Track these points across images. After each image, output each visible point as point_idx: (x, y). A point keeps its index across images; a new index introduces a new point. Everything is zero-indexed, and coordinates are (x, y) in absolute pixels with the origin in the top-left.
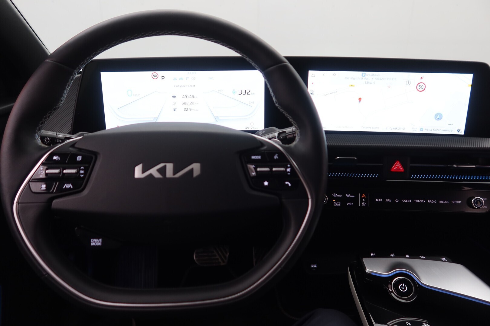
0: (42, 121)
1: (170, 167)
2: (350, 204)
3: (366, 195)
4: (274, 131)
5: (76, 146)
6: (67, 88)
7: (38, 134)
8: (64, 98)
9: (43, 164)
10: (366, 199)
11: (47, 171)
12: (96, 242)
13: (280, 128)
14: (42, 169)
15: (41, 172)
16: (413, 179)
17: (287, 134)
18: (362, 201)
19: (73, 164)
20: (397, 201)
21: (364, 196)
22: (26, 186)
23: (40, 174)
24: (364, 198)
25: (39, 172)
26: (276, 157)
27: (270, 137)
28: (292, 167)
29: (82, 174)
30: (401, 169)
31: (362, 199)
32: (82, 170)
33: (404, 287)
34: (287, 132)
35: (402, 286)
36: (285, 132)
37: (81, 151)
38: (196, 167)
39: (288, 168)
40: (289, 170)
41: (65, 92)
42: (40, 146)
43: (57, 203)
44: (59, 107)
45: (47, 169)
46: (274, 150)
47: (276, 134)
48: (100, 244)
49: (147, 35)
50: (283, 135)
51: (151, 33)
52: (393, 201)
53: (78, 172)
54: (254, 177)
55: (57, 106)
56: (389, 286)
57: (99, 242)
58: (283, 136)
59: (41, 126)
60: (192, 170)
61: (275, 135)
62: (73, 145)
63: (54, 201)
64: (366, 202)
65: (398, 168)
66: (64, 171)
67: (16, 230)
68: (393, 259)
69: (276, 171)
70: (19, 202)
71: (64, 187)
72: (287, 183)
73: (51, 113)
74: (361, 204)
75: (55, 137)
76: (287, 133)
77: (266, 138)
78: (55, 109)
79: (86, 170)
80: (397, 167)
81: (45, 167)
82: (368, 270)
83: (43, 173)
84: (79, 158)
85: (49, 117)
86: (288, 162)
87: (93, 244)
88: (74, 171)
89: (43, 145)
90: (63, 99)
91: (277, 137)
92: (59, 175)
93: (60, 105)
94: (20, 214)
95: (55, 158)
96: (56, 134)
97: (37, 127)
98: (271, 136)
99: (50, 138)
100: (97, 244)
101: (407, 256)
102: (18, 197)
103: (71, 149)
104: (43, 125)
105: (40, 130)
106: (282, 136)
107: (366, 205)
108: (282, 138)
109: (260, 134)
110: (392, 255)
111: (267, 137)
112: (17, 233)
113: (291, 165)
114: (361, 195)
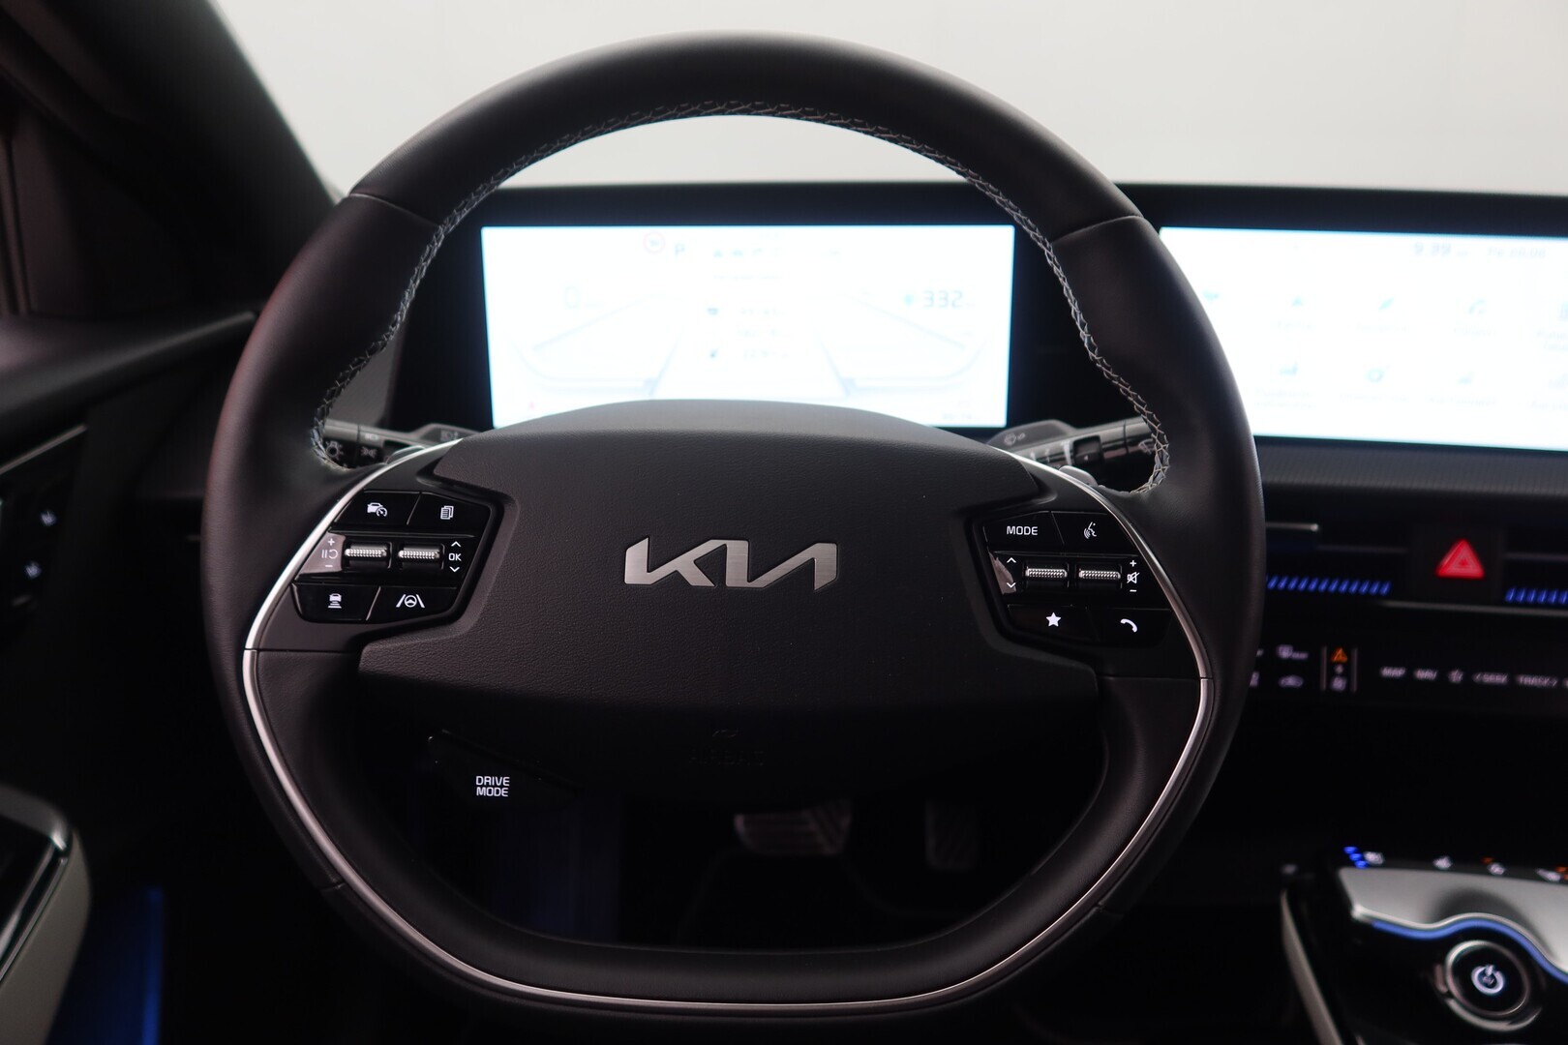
0: (333, 388)
1: (738, 552)
2: (1291, 681)
3: (1347, 653)
4: (1057, 434)
5: (436, 472)
6: (411, 281)
7: (318, 430)
8: (401, 315)
9: (334, 527)
10: (1347, 666)
11: (348, 552)
12: (491, 786)
13: (1078, 424)
14: (331, 542)
15: (329, 554)
16: (1515, 604)
17: (1104, 447)
18: (1332, 675)
19: (427, 529)
20: (1456, 676)
21: (1339, 655)
22: (284, 597)
23: (328, 560)
24: (1338, 663)
25: (324, 554)
26: (1088, 533)
27: (1044, 452)
28: (1143, 568)
29: (455, 564)
30: (1473, 569)
31: (1332, 666)
32: (456, 550)
33: (1492, 976)
34: (1102, 440)
35: (1483, 974)
36: (1096, 439)
37: (452, 490)
38: (823, 557)
39: (1131, 570)
40: (1132, 578)
41: (407, 295)
42: (326, 469)
43: (377, 656)
44: (385, 345)
45: (347, 545)
46: (1080, 508)
47: (1066, 445)
48: (503, 792)
49: (670, 113)
50: (1092, 449)
51: (684, 109)
52: (1443, 677)
53: (444, 557)
54: (1010, 596)
55: (380, 342)
56: (1438, 969)
57: (502, 786)
58: (1089, 452)
59: (330, 405)
60: (810, 565)
61: (1062, 448)
62: (428, 467)
63: (367, 650)
64: (1346, 675)
65: (1464, 563)
66: (401, 554)
67: (249, 736)
68: (1442, 878)
69: (1086, 580)
70: (261, 647)
71: (398, 605)
72: (1124, 621)
73: (360, 361)
74: (1329, 681)
75: (355, 439)
76: (1104, 444)
77: (1028, 457)
78: (373, 352)
79: (466, 551)
80: (1462, 562)
81: (342, 539)
82: (1359, 911)
83: (337, 555)
84: (447, 512)
85: (353, 374)
86: (1132, 549)
87: (480, 791)
88: (431, 554)
89: (334, 466)
90: (399, 319)
91: (1068, 455)
92: (384, 563)
93: (388, 337)
94: (263, 687)
95: (372, 508)
96: (359, 431)
97: (318, 406)
98: (1047, 448)
99: (340, 441)
100: (494, 793)
101: (1496, 869)
102: (259, 631)
103: (420, 480)
104: (334, 398)
105: (324, 415)
106: (1086, 453)
107: (1348, 686)
108: (1086, 458)
109: (1010, 443)
110: (1443, 863)
111: (1033, 455)
112: (253, 747)
113: (1139, 560)
114: (1331, 654)
